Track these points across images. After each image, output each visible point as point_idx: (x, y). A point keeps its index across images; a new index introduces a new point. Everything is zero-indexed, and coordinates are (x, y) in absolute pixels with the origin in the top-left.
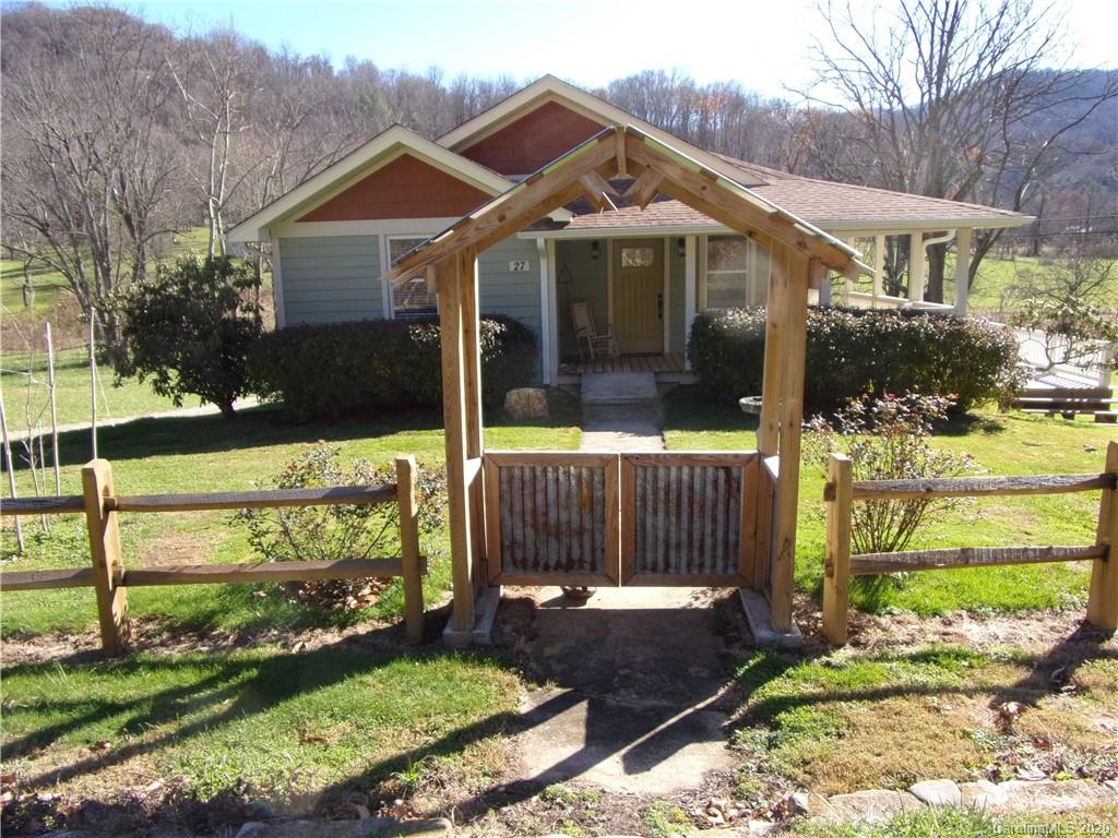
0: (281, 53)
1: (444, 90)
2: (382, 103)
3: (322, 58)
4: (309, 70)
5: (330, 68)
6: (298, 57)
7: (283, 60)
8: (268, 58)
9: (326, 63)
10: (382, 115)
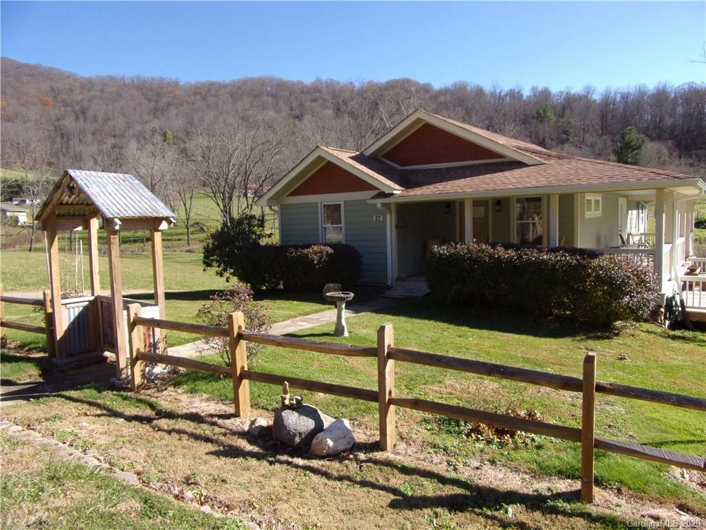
0: (492, 90)
1: (595, 101)
2: (550, 113)
3: (517, 90)
4: (508, 98)
5: (522, 95)
6: (501, 91)
7: (493, 94)
8: (484, 93)
9: (519, 92)
10: (549, 120)
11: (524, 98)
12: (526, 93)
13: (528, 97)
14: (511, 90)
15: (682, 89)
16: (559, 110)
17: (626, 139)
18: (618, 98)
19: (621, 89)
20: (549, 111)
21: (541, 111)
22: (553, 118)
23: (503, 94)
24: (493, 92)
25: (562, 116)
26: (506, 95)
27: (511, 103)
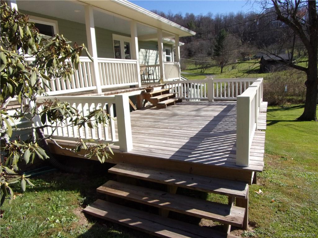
1: (213, 19)
3: (179, 15)
4: (176, 19)
11: (183, 18)
12: (184, 16)
13: (185, 18)
14: (177, 15)
15: (248, 14)
16: (198, 24)
17: (221, 35)
18: (222, 18)
19: (223, 14)
20: (193, 24)
21: (189, 24)
22: (194, 27)
23: (173, 16)
24: (169, 16)
25: (199, 26)
26: (175, 17)
27: (177, 21)
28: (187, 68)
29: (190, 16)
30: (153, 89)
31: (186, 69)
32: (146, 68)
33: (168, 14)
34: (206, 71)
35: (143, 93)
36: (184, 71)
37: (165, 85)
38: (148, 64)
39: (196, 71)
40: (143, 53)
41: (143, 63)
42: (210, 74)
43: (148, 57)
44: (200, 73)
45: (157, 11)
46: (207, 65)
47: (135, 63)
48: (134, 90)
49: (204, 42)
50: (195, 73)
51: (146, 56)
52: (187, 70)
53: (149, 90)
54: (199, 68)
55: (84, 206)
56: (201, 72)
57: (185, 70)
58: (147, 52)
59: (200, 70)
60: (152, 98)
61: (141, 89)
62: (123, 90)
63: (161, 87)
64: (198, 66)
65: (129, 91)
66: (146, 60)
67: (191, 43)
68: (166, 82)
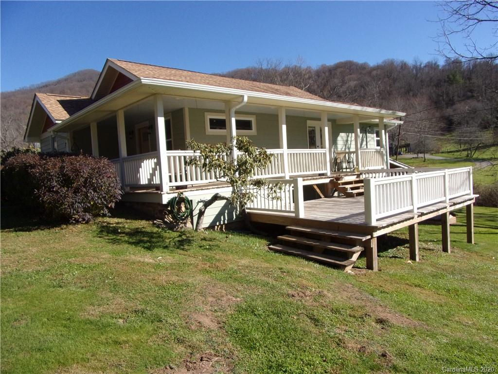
3: (433, 62)
4: (427, 68)
5: (438, 66)
7: (415, 67)
9: (435, 64)
10: (457, 82)
11: (440, 68)
12: (441, 64)
13: (444, 66)
14: (429, 63)
16: (467, 75)
20: (458, 76)
21: (451, 76)
22: (461, 80)
23: (422, 66)
24: (414, 65)
25: (470, 79)
26: (425, 66)
27: (428, 72)
28: (443, 149)
29: (453, 62)
30: (343, 178)
31: (441, 151)
32: (345, 155)
33: (414, 64)
34: (476, 155)
35: (331, 181)
36: (437, 154)
37: (361, 174)
38: (349, 150)
39: (457, 154)
40: (343, 138)
41: (343, 149)
42: (483, 160)
43: (349, 142)
44: (465, 158)
45: (394, 60)
46: (479, 145)
47: (325, 152)
48: (322, 178)
49: (479, 105)
50: (455, 158)
51: (347, 141)
52: (442, 153)
53: (338, 179)
54: (464, 150)
55: (269, 245)
56: (468, 156)
57: (439, 153)
58: (348, 136)
59: (465, 153)
60: (341, 186)
61: (330, 178)
62: (310, 178)
63: (356, 176)
64: (463, 147)
65: (316, 179)
66: (347, 145)
67: (454, 107)
68: (362, 170)
